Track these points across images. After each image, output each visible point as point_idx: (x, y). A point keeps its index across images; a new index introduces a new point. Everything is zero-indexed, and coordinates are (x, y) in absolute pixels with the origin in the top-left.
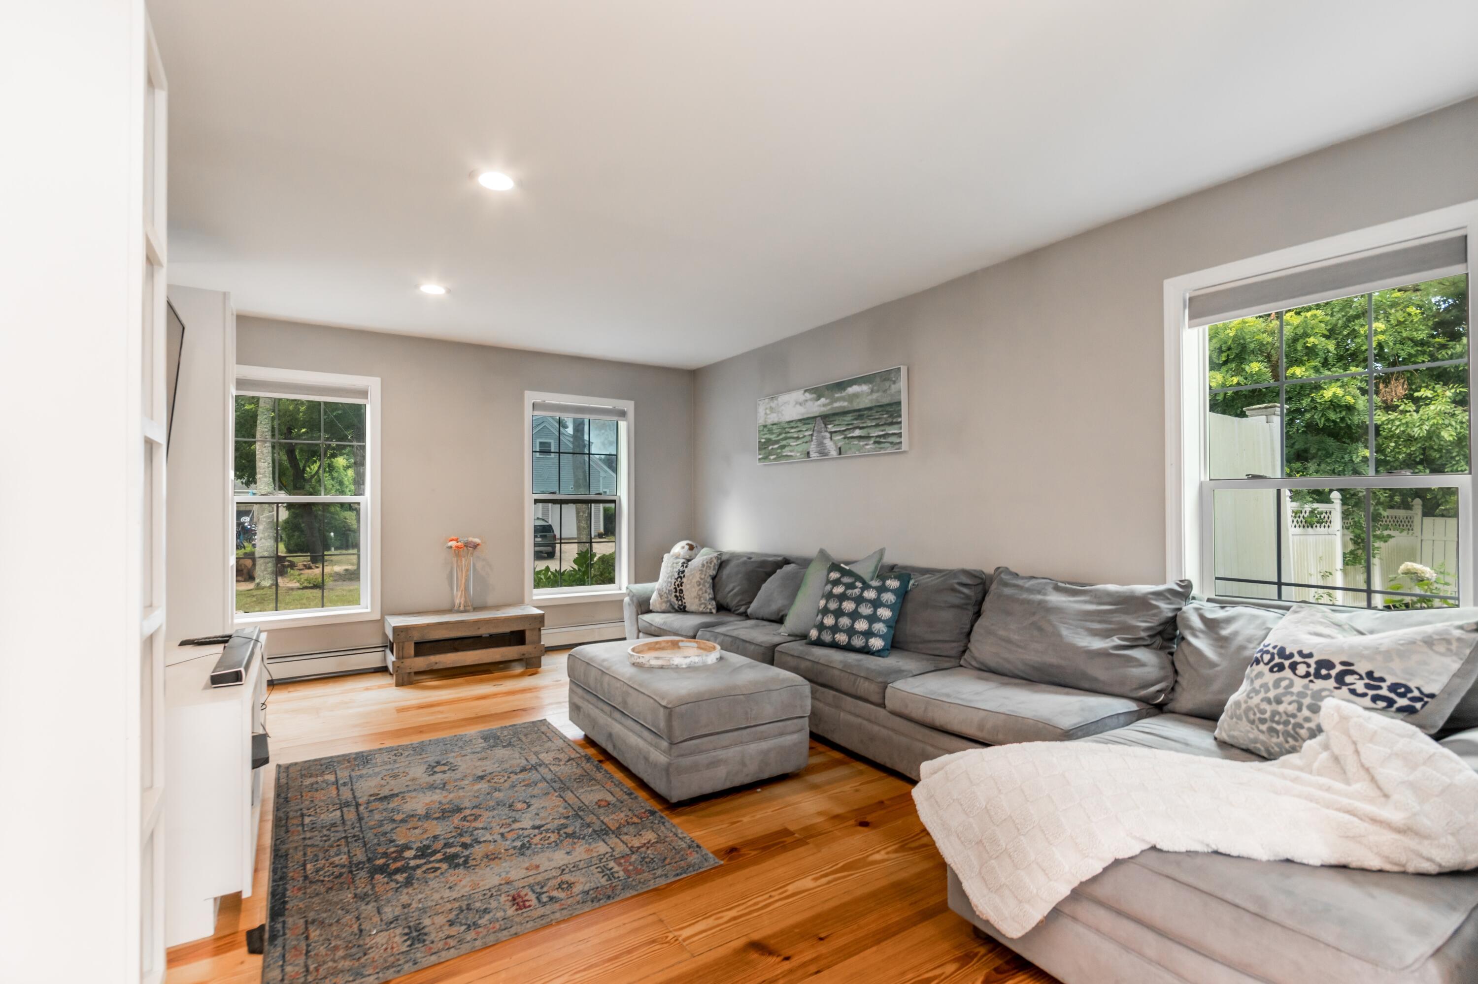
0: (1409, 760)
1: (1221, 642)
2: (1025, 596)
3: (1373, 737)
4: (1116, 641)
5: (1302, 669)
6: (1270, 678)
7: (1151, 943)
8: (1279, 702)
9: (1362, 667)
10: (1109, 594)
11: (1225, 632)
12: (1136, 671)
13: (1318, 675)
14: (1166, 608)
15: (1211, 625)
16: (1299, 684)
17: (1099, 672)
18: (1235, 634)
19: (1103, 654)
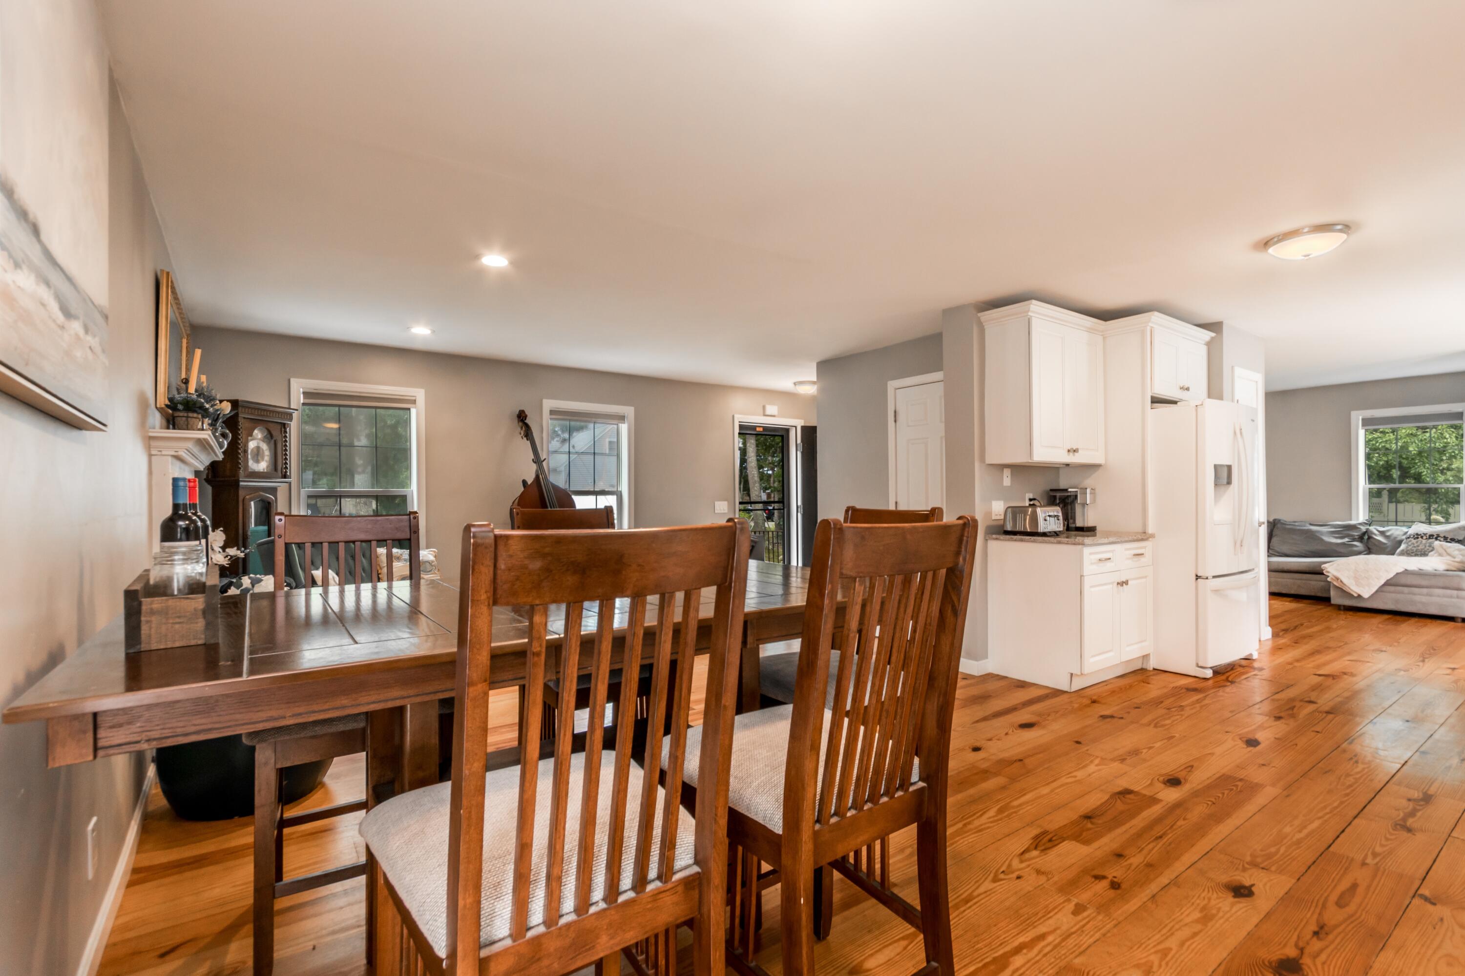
0: (1459, 550)
1: (1387, 537)
2: (1298, 528)
3: (1450, 547)
4: (1346, 540)
5: (1425, 537)
6: (1414, 541)
7: (1406, 590)
8: (1418, 546)
9: (1442, 535)
10: (1338, 525)
11: (1388, 534)
12: (1356, 548)
13: (1430, 538)
14: (1363, 529)
15: (1382, 533)
16: (1424, 541)
17: (1340, 550)
18: (1392, 534)
19: (1343, 544)
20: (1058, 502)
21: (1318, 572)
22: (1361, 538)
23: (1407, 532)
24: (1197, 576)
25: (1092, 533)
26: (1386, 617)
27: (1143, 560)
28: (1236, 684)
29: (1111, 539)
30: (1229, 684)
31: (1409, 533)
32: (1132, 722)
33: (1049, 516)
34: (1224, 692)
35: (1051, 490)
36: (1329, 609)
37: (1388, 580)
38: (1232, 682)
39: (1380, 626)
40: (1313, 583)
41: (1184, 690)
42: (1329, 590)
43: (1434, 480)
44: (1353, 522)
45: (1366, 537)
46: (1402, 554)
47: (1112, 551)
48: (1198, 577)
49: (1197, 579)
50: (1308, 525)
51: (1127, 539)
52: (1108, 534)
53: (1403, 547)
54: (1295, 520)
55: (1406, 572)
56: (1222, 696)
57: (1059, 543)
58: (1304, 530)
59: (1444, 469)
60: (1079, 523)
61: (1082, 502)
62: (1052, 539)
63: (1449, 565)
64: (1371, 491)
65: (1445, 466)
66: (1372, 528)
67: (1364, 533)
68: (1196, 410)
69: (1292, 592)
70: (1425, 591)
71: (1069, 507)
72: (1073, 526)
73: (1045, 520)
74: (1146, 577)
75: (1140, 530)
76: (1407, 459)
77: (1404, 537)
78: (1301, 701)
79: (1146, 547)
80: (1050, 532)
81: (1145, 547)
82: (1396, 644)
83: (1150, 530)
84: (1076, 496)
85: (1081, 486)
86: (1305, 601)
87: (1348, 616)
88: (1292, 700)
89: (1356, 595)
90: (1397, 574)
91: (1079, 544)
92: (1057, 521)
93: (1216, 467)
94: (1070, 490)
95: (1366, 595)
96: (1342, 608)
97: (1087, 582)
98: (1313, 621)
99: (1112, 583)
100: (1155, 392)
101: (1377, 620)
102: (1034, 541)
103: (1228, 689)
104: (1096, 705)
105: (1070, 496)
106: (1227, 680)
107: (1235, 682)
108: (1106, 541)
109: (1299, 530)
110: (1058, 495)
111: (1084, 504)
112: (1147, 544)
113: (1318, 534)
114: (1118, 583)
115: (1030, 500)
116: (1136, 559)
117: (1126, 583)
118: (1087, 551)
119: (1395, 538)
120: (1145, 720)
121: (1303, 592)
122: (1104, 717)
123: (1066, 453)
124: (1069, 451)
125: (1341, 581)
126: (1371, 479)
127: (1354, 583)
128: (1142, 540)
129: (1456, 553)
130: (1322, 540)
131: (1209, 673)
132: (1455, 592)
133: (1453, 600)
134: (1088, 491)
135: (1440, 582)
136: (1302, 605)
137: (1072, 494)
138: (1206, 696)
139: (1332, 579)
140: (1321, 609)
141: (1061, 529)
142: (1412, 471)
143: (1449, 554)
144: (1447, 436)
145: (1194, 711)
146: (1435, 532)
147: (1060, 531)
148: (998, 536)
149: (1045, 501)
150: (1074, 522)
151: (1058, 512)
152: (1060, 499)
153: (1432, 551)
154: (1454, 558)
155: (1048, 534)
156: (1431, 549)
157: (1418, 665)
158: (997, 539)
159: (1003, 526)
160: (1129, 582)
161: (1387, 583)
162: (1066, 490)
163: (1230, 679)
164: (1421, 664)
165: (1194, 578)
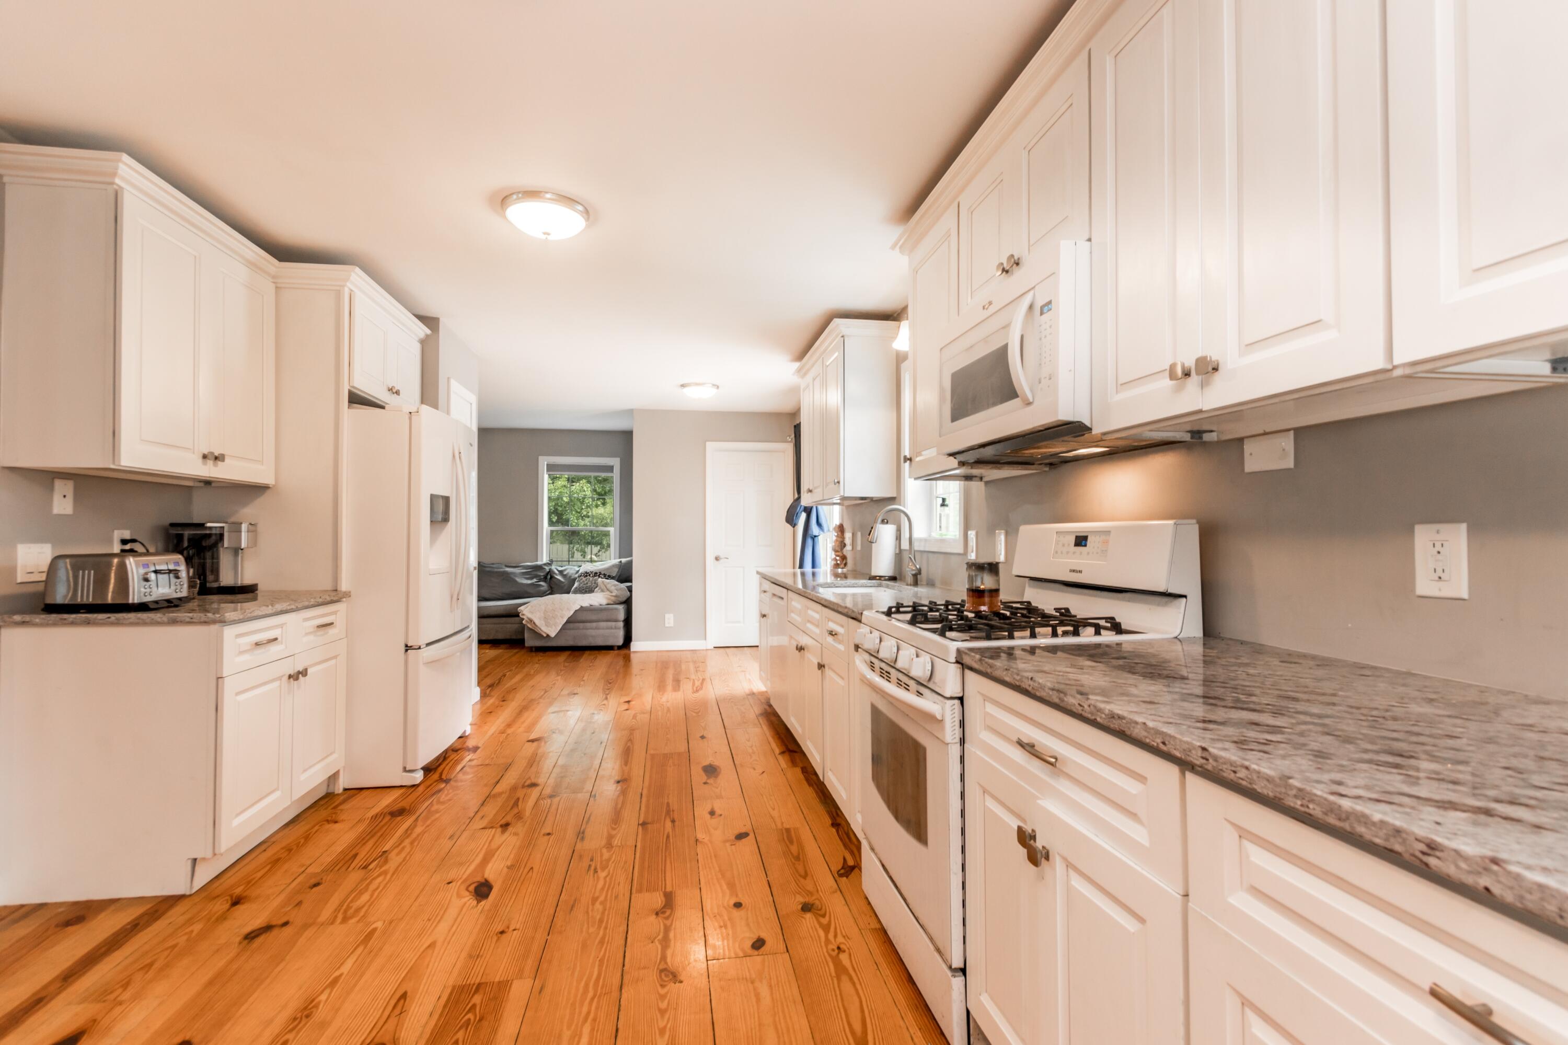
0: (615, 585)
1: (564, 576)
2: (496, 570)
3: (608, 583)
4: (535, 580)
5: (591, 575)
6: (584, 579)
7: (581, 625)
8: (587, 583)
9: (603, 573)
10: (528, 566)
11: (565, 573)
12: (542, 588)
13: (595, 576)
14: (547, 569)
15: (561, 572)
16: (591, 579)
17: (531, 590)
18: (568, 573)
19: (532, 584)
20: (186, 544)
21: (514, 614)
22: (545, 579)
23: (579, 571)
24: (406, 646)
25: (250, 595)
26: (568, 653)
27: (332, 631)
28: (452, 783)
29: (279, 607)
30: (443, 785)
31: (580, 572)
32: (306, 927)
33: (156, 572)
34: (439, 802)
35: (173, 525)
36: (523, 652)
37: (569, 618)
38: (447, 781)
39: (567, 664)
40: (508, 626)
41: (388, 818)
42: (523, 633)
43: (578, 525)
44: (539, 563)
45: (549, 577)
46: (576, 592)
47: (281, 626)
48: (408, 648)
49: (406, 650)
50: (504, 567)
51: (306, 603)
52: (276, 596)
53: (576, 585)
54: (493, 562)
55: (582, 609)
56: (437, 811)
57: (174, 622)
58: (499, 572)
59: (584, 516)
60: (226, 579)
61: (234, 545)
62: (157, 616)
63: (609, 599)
64: (552, 532)
65: (585, 513)
66: (553, 567)
67: (548, 573)
68: (410, 419)
69: (491, 637)
70: (594, 624)
71: (208, 554)
72: (215, 585)
73: (146, 580)
74: (335, 657)
75: (328, 586)
76: (561, 506)
77: (577, 575)
78: (523, 787)
79: (338, 613)
80: (156, 602)
81: (335, 613)
82: (582, 683)
83: (344, 586)
84: (221, 537)
85: (233, 519)
86: (502, 646)
87: (540, 658)
88: (514, 789)
89: (545, 635)
90: (576, 611)
91: (214, 622)
92: (173, 580)
93: (433, 498)
94: (209, 525)
95: (553, 635)
96: (534, 649)
97: (229, 687)
98: (514, 668)
99: (280, 678)
100: (355, 385)
101: (562, 657)
102: (117, 623)
103: (443, 797)
104: (241, 908)
105: (210, 535)
106: (441, 780)
107: (450, 780)
108: (270, 610)
109: (497, 572)
110: (187, 533)
111: (237, 550)
112: (341, 607)
113: (512, 576)
114: (290, 677)
115: (124, 542)
116: (321, 632)
117: (304, 673)
118: (229, 632)
119: (570, 577)
120: (326, 914)
121: (500, 636)
122: (251, 937)
123: (200, 460)
124: (205, 457)
125: (534, 623)
126: (551, 523)
127: (544, 624)
128: (332, 602)
129: (613, 588)
130: (516, 582)
131: (419, 776)
132: (613, 624)
133: (613, 631)
134: (244, 527)
135: (604, 615)
136: (501, 651)
137: (214, 532)
138: (417, 820)
139: (527, 621)
140: (517, 653)
141: (184, 593)
142: (564, 517)
143: (608, 590)
144: (586, 490)
145: (403, 855)
146: (598, 570)
147: (180, 599)
148: (27, 618)
149: (161, 545)
150: (217, 579)
151: (177, 564)
152: (189, 540)
153: (596, 587)
154: (611, 592)
155: (152, 606)
156: (596, 585)
157: (604, 705)
158: (23, 623)
159: (43, 595)
160: (309, 671)
161: (569, 621)
162: (201, 526)
163: (444, 777)
164: (605, 702)
165: (403, 648)
